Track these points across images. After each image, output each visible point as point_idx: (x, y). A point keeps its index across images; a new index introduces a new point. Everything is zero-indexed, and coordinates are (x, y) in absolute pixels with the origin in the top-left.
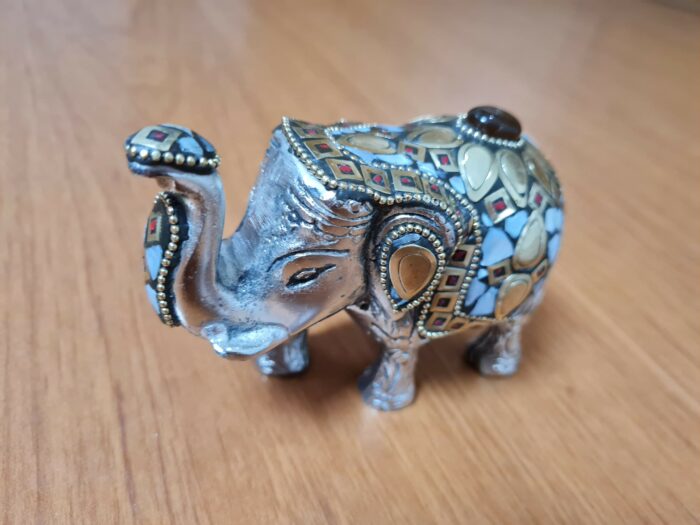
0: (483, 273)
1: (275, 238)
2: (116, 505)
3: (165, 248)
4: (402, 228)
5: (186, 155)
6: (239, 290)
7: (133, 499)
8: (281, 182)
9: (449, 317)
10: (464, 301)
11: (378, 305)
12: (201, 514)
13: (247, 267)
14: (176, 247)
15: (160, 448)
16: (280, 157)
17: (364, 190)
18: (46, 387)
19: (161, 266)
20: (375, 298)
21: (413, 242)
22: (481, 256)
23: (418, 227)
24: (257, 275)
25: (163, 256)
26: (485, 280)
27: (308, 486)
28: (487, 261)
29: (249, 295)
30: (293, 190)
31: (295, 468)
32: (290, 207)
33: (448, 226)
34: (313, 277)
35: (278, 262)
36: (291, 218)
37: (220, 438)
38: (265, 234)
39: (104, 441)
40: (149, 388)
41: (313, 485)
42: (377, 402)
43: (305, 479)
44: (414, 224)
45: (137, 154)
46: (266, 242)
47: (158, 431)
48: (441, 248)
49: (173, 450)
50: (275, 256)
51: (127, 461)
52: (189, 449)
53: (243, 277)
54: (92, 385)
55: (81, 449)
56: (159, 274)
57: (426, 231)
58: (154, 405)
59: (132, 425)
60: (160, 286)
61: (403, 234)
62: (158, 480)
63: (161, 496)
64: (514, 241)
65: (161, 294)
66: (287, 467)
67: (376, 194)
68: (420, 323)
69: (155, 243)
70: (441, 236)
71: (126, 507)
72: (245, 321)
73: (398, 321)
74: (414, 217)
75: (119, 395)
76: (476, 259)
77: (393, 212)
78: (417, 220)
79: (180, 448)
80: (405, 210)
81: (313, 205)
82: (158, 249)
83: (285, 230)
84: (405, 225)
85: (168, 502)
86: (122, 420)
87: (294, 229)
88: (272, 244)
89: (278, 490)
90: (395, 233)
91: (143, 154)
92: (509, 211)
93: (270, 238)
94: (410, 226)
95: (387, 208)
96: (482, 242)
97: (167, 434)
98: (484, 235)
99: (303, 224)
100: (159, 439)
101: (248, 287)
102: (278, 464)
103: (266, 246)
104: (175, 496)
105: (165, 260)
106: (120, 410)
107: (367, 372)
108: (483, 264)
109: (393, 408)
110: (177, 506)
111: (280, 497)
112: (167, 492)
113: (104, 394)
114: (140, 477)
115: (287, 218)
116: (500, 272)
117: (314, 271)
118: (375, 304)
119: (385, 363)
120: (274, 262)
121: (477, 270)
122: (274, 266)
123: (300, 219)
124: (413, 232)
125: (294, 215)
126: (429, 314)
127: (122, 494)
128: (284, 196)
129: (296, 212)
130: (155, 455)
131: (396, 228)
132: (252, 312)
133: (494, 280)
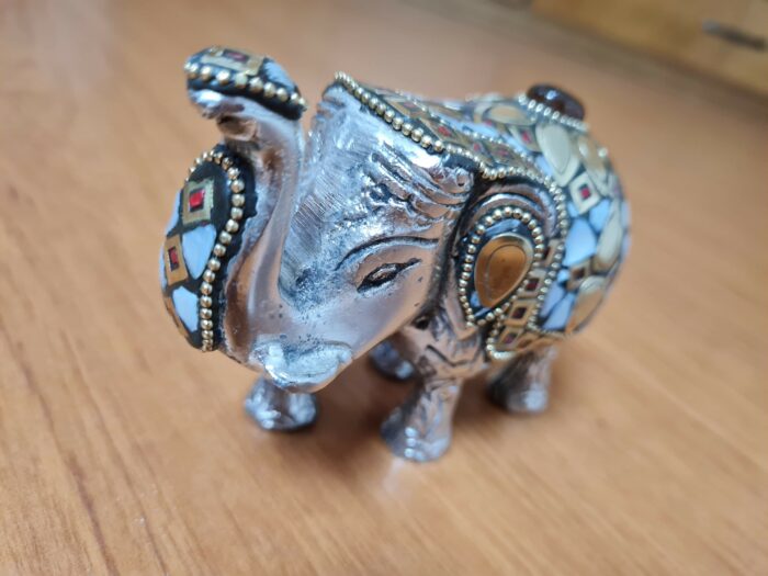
0: (564, 275)
1: (349, 223)
3: (221, 228)
4: (498, 213)
5: (278, 85)
6: (298, 296)
8: (357, 149)
9: (520, 331)
10: (540, 310)
11: (443, 320)
13: (306, 265)
14: (236, 226)
15: (151, 536)
16: (348, 119)
17: (471, 157)
19: (212, 255)
20: (442, 310)
21: (510, 230)
22: (564, 254)
23: (517, 211)
24: (320, 275)
25: (217, 240)
26: (564, 285)
28: (569, 261)
29: (311, 303)
30: (377, 157)
31: (336, 544)
32: (373, 179)
33: (551, 209)
34: (391, 277)
35: (354, 255)
36: (374, 195)
37: (230, 515)
38: (334, 219)
39: (70, 536)
40: (117, 459)
41: (363, 563)
42: (409, 452)
44: (513, 207)
45: (212, 78)
46: (334, 230)
47: (143, 514)
48: (539, 238)
49: (171, 539)
50: (350, 247)
52: (192, 533)
53: (303, 278)
54: (35, 460)
55: (38, 551)
56: (207, 268)
57: (526, 216)
58: (129, 481)
59: (104, 509)
60: (206, 286)
61: (498, 220)
64: (598, 234)
65: (205, 299)
66: (324, 543)
67: (482, 164)
68: (491, 340)
69: (204, 223)
70: (541, 223)
72: (305, 338)
73: (464, 340)
74: (515, 197)
75: (76, 470)
76: (558, 257)
77: (491, 190)
78: (518, 202)
79: (180, 534)
80: (506, 188)
81: (410, 174)
82: (210, 231)
83: (366, 211)
84: (502, 208)
86: (89, 504)
87: (379, 208)
88: (345, 232)
90: (489, 219)
91: (223, 76)
92: (593, 200)
93: (341, 224)
94: (508, 210)
95: (489, 183)
96: (566, 236)
97: (158, 518)
98: (570, 227)
99: (391, 202)
100: (147, 526)
101: (310, 293)
103: (334, 235)
105: (218, 247)
106: (82, 489)
107: (394, 417)
108: (565, 263)
109: (429, 459)
113: (54, 470)
115: (368, 194)
116: (580, 274)
117: (393, 269)
118: (438, 319)
119: (424, 401)
120: (347, 256)
121: (557, 271)
122: (347, 261)
123: (388, 194)
124: (512, 216)
125: (379, 190)
126: (502, 330)
128: (363, 166)
129: (382, 185)
130: (147, 546)
131: (490, 213)
132: (314, 326)
133: (574, 284)
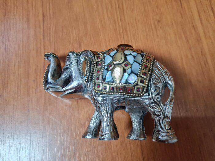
0: (106, 67)
2: (41, 40)
7: (44, 38)
9: (101, 84)
10: (103, 77)
12: (56, 43)
15: (50, 28)
18: (30, 13)
22: (105, 63)
26: (107, 69)
27: (78, 40)
31: (76, 35)
37: (62, 27)
39: (40, 26)
43: (78, 39)
47: (50, 25)
48: (87, 59)
51: (44, 31)
52: (56, 29)
54: (39, 13)
55: (36, 28)
57: (85, 56)
58: (50, 18)
59: (45, 23)
62: (49, 35)
63: (49, 38)
71: (42, 40)
75: (44, 16)
79: (54, 28)
85: (50, 40)
89: (71, 39)
92: (111, 51)
96: (104, 60)
98: (105, 58)
102: (73, 34)
104: (51, 39)
106: (43, 19)
108: (105, 65)
110: (51, 41)
111: (71, 41)
112: (50, 38)
114: (46, 34)
116: (111, 66)
127: (42, 37)
